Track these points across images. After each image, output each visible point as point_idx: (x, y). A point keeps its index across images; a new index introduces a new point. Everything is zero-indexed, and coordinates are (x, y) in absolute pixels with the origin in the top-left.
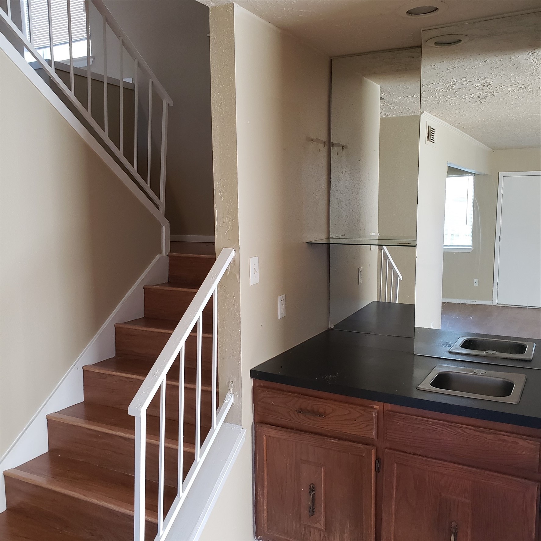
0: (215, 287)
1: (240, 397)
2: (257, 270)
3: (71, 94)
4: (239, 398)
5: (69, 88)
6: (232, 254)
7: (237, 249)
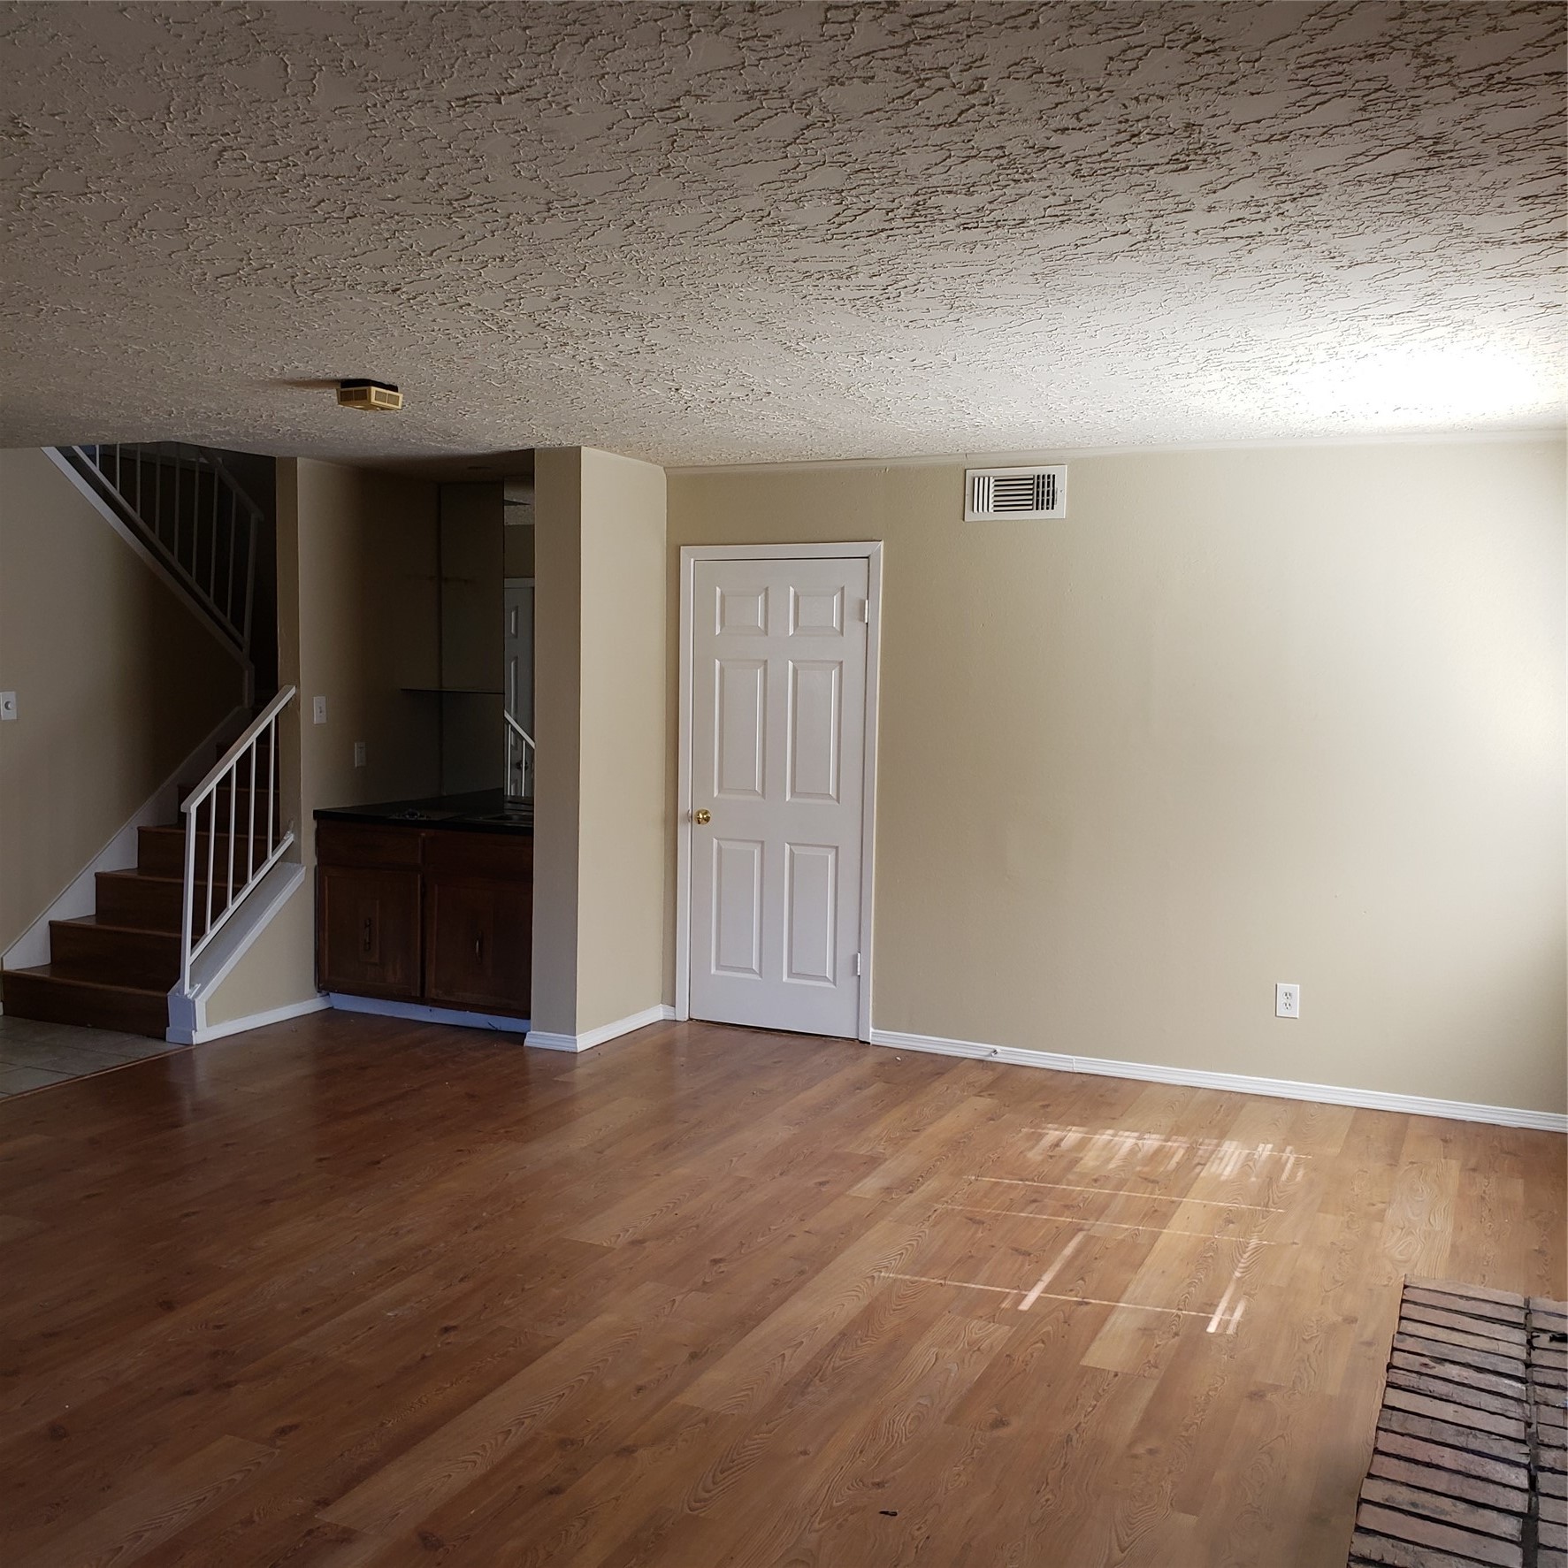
0: (272, 717)
1: (300, 837)
2: (324, 709)
3: (115, 492)
4: (298, 836)
5: (114, 485)
6: (293, 691)
7: (298, 687)
